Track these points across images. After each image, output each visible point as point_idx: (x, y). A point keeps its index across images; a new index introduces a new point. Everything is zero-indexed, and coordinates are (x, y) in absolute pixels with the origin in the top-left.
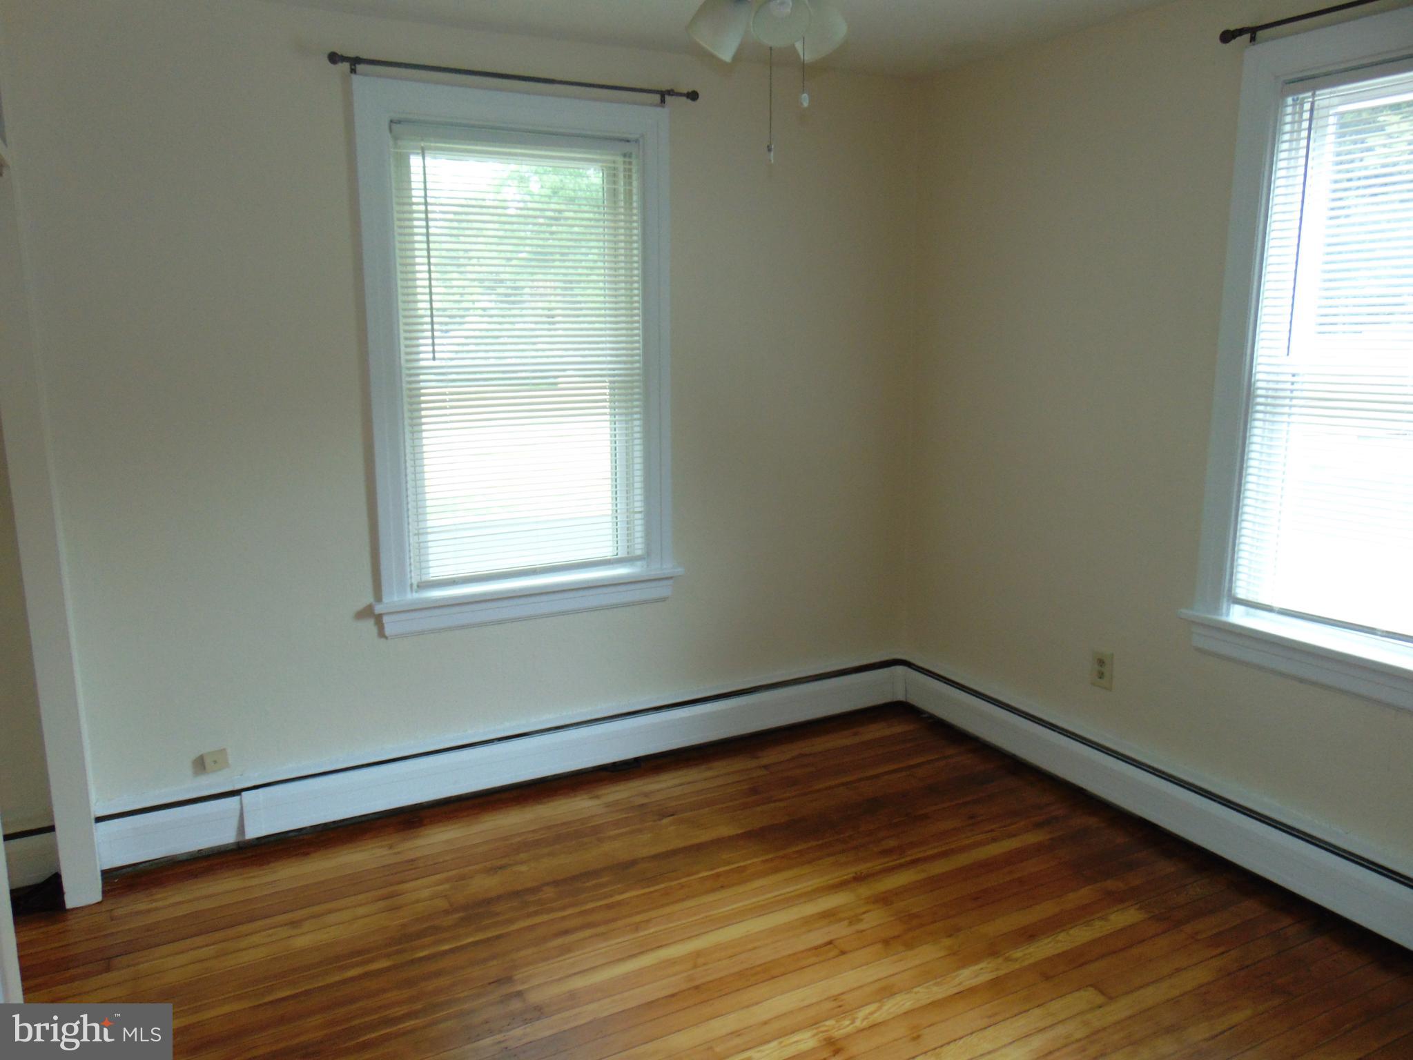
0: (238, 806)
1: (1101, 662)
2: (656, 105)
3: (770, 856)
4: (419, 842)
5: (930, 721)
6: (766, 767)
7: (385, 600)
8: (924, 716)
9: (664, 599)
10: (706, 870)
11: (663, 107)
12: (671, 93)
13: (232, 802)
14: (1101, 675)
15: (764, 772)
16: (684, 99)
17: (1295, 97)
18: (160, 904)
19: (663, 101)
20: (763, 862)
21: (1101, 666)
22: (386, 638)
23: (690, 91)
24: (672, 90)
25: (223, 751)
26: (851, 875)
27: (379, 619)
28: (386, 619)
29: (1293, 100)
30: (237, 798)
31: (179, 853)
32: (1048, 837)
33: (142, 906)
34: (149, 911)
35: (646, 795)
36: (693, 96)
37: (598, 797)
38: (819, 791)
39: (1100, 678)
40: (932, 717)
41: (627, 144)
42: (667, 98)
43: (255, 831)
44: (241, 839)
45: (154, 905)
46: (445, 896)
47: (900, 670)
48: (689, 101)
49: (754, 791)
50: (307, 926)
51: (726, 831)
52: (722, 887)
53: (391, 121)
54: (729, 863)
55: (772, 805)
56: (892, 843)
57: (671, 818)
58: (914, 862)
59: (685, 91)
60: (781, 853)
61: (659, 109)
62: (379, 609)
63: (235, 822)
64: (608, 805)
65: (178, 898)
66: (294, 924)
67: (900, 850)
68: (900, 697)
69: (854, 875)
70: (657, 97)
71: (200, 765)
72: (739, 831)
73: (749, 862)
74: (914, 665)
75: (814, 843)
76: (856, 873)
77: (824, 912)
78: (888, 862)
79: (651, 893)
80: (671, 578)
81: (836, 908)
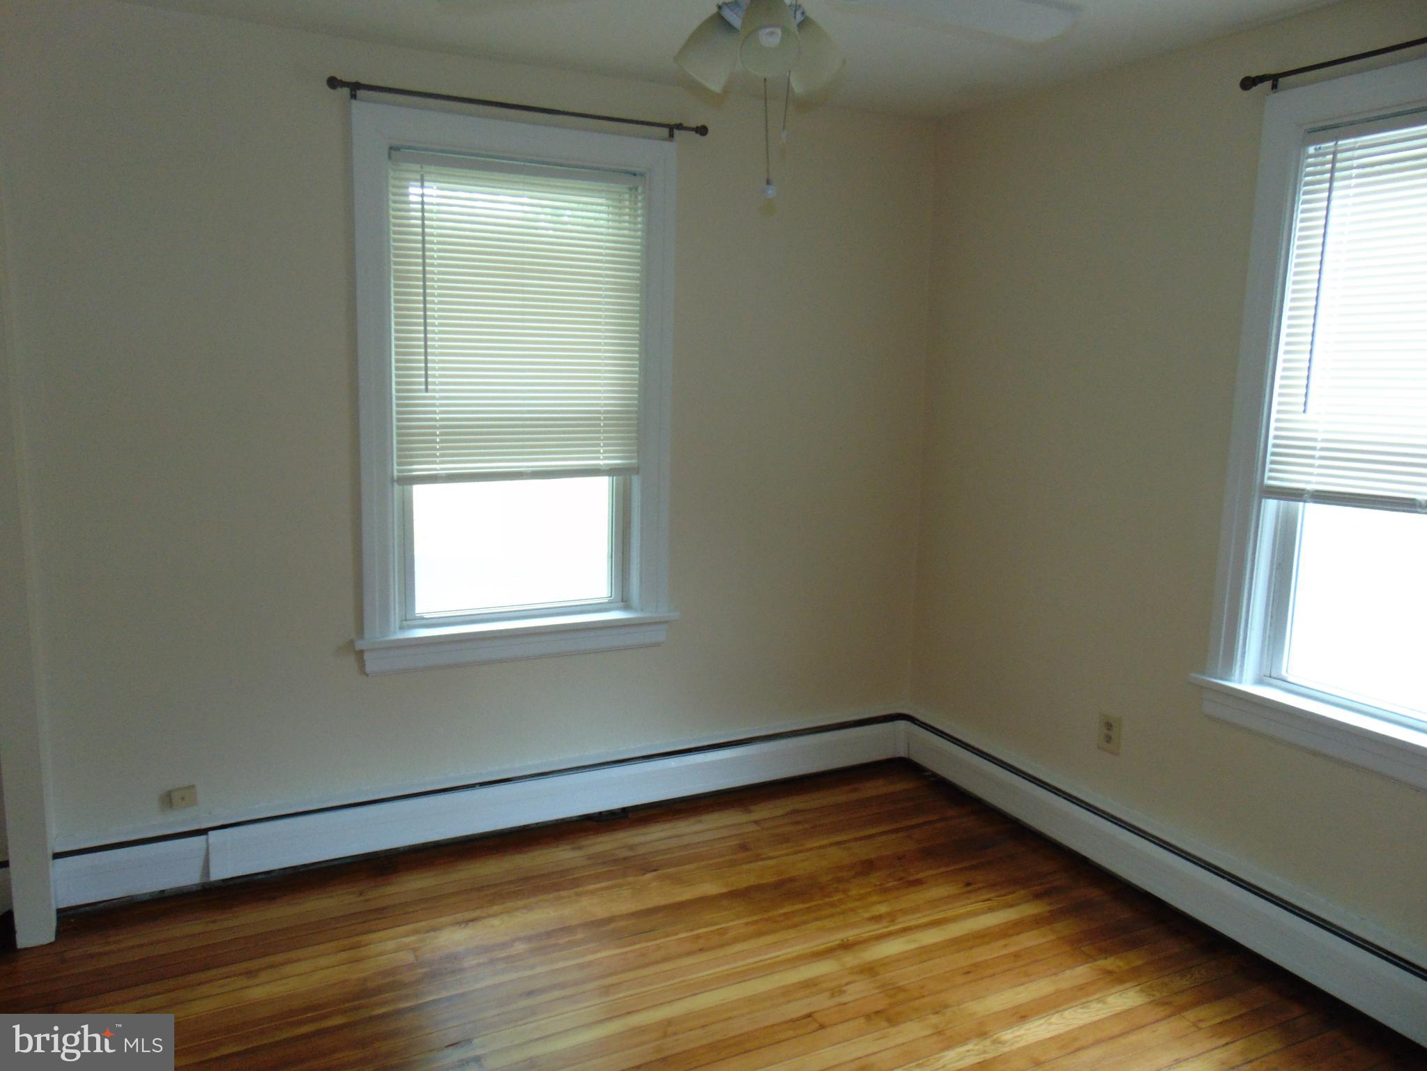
0: (204, 845)
1: (1109, 726)
2: (664, 139)
3: (755, 918)
4: (390, 890)
5: (932, 779)
6: (756, 822)
7: (367, 635)
8: (926, 774)
9: (658, 645)
10: (687, 931)
11: (672, 141)
12: (680, 127)
13: (198, 841)
14: (1109, 739)
15: (754, 828)
16: (693, 133)
17: (1318, 146)
18: (113, 947)
19: (671, 135)
20: (747, 924)
21: (1109, 729)
22: (367, 675)
23: (699, 125)
24: (681, 125)
25: (193, 787)
26: (838, 942)
27: (360, 654)
28: (366, 656)
29: (1315, 149)
30: (203, 838)
31: (139, 893)
32: (1048, 908)
33: (95, 949)
34: (101, 954)
35: (631, 847)
36: (702, 131)
37: (580, 848)
38: (811, 849)
39: (1107, 742)
40: (934, 775)
41: (633, 177)
42: (676, 132)
43: (219, 873)
44: (204, 880)
45: (107, 948)
46: (412, 949)
47: (902, 724)
48: (698, 136)
49: (744, 847)
50: (264, 976)
51: (710, 888)
52: (701, 950)
53: (391, 148)
54: (711, 925)
55: (761, 863)
56: (883, 909)
57: (655, 873)
58: (905, 930)
59: (693, 125)
60: (766, 916)
61: (667, 144)
62: (360, 645)
63: (199, 863)
64: (590, 857)
65: (135, 942)
66: (250, 974)
67: (892, 917)
68: (902, 753)
69: (841, 942)
70: (665, 131)
71: (168, 800)
72: (724, 890)
73: (731, 924)
74: (918, 720)
75: (801, 906)
76: (842, 940)
77: (806, 981)
78: (878, 929)
79: (627, 953)
80: (666, 622)
81: (818, 977)
